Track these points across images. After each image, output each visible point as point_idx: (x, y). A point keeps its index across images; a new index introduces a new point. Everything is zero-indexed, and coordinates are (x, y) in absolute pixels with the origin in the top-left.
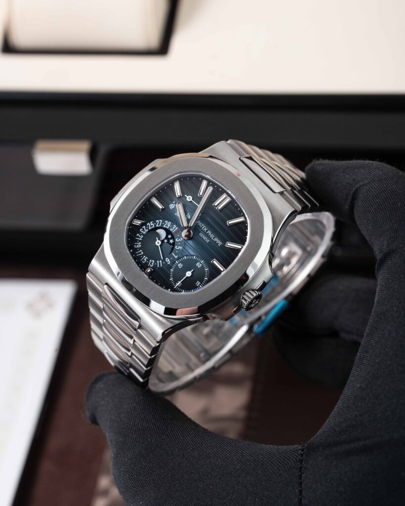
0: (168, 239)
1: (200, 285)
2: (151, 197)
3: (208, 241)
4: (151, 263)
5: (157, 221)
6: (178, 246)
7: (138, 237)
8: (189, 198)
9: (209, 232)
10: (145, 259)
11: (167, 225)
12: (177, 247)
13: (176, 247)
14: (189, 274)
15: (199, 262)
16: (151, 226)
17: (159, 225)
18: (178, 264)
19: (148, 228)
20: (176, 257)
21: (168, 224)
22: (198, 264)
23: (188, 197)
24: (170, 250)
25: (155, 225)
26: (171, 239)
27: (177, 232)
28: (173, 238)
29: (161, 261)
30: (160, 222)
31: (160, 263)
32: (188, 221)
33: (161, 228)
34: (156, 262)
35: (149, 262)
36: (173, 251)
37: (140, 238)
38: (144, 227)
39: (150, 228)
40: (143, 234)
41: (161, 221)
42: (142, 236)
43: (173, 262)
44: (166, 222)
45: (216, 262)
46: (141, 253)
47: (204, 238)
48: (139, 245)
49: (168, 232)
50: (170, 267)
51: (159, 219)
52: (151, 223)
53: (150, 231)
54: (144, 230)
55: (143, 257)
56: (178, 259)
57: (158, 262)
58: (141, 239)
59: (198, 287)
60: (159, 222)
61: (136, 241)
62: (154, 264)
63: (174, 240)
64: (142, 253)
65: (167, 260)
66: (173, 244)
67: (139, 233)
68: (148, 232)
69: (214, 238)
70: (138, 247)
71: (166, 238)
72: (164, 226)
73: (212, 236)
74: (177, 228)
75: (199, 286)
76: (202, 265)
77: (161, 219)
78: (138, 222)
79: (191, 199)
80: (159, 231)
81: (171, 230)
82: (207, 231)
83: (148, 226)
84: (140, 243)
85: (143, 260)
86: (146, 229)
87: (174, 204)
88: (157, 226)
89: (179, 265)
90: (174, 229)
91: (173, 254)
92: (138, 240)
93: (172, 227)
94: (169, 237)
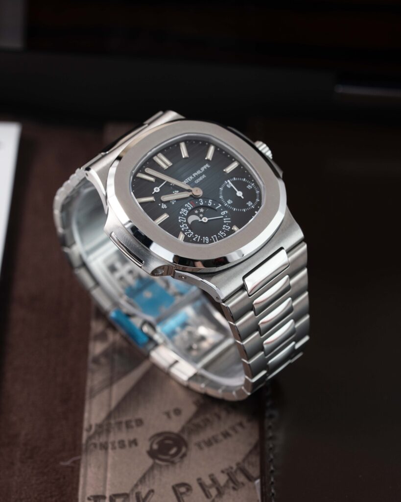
1: (251, 185)
3: (204, 176)
4: (227, 228)
5: (180, 221)
6: (208, 203)
8: (157, 190)
9: (194, 175)
10: (222, 233)
11: (185, 213)
12: (210, 204)
14: (240, 194)
15: (226, 185)
16: (186, 227)
19: (188, 230)
20: (220, 205)
21: (184, 211)
22: (229, 186)
23: (155, 191)
24: (212, 210)
25: (184, 223)
26: (199, 210)
27: (193, 204)
28: (198, 208)
29: (224, 219)
30: (181, 219)
31: (226, 220)
33: (187, 218)
34: (225, 224)
35: (224, 230)
36: (214, 207)
37: (198, 238)
38: (186, 233)
39: (188, 228)
40: (194, 235)
41: (180, 217)
42: (196, 235)
44: (181, 213)
45: (228, 170)
46: (215, 238)
47: (201, 179)
48: (206, 239)
49: (191, 213)
50: (230, 211)
51: (178, 220)
52: (181, 227)
53: (190, 228)
54: (189, 234)
55: (219, 235)
56: (222, 204)
57: (225, 222)
58: (199, 237)
59: (253, 187)
61: (201, 241)
62: (227, 225)
63: (200, 207)
64: (215, 236)
65: (223, 213)
66: (205, 207)
67: (192, 238)
68: (191, 230)
69: (201, 171)
70: (208, 240)
71: (197, 215)
72: (186, 215)
73: (199, 172)
74: (189, 203)
77: (178, 218)
78: (181, 237)
79: (158, 188)
80: (190, 220)
81: (190, 208)
82: (193, 176)
83: (185, 229)
84: (204, 238)
85: (222, 235)
86: (188, 231)
87: (162, 204)
88: (185, 221)
89: (229, 203)
91: (216, 208)
92: (200, 239)
93: (187, 208)
94: (196, 212)
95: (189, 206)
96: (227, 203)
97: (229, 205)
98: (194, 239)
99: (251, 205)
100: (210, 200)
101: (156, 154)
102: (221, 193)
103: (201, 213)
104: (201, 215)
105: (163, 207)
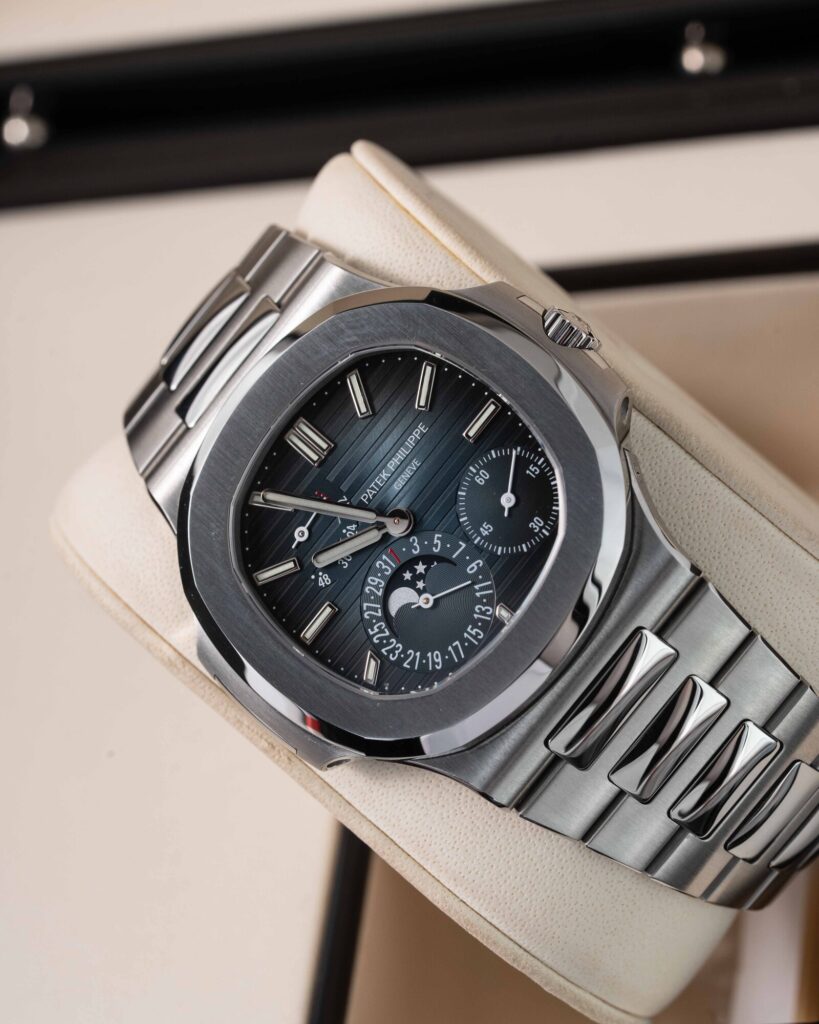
0: (417, 577)
1: (536, 465)
2: (301, 643)
4: (484, 613)
5: (366, 616)
6: (432, 544)
7: (412, 663)
8: (301, 534)
10: (473, 633)
11: (377, 587)
12: (436, 546)
13: (435, 550)
14: (509, 500)
15: (473, 478)
16: (382, 631)
17: (376, 610)
18: (483, 537)
19: (388, 638)
20: (464, 545)
21: (375, 584)
22: (480, 481)
23: (298, 539)
24: (445, 565)
25: (379, 620)
26: (413, 571)
27: (394, 556)
28: (410, 564)
29: (477, 587)
30: (369, 608)
31: (482, 589)
32: (363, 528)
33: (385, 601)
34: (479, 600)
35: (480, 620)
36: (448, 557)
37: (415, 657)
38: (383, 651)
39: (387, 633)
40: (404, 651)
41: (365, 605)
42: (410, 651)
43: (478, 551)
44: (367, 590)
45: (473, 430)
46: (456, 649)
48: (436, 658)
49: (394, 582)
50: (492, 559)
51: (362, 612)
52: (371, 633)
53: (394, 634)
54: (392, 651)
55: (468, 640)
56: (467, 539)
57: (478, 594)
58: (418, 654)
59: (542, 470)
60: (371, 610)
61: (423, 667)
62: (484, 605)
63: (416, 560)
64: (457, 643)
65: (472, 568)
66: (428, 559)
67: (400, 661)
68: (397, 637)
69: (407, 448)
70: (439, 660)
71: (411, 584)
72: (380, 593)
73: (402, 454)
74: (384, 557)
75: (539, 467)
76: (481, 468)
77: (361, 607)
78: (370, 671)
79: (304, 529)
80: (394, 608)
81: (389, 573)
83: (380, 639)
84: (430, 655)
85: (475, 637)
86: (389, 644)
87: (317, 577)
88: (380, 614)
89: (485, 533)
90: (386, 563)
91: (454, 556)
92: (420, 661)
93: (382, 571)
94: (408, 576)
95: (386, 564)
96: (480, 534)
97: (485, 538)
98: (405, 665)
99: (541, 528)
100: (437, 536)
101: (289, 425)
102: (462, 506)
103: (421, 577)
104: (420, 585)
105: (321, 584)
